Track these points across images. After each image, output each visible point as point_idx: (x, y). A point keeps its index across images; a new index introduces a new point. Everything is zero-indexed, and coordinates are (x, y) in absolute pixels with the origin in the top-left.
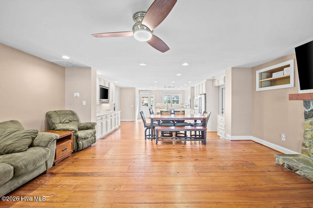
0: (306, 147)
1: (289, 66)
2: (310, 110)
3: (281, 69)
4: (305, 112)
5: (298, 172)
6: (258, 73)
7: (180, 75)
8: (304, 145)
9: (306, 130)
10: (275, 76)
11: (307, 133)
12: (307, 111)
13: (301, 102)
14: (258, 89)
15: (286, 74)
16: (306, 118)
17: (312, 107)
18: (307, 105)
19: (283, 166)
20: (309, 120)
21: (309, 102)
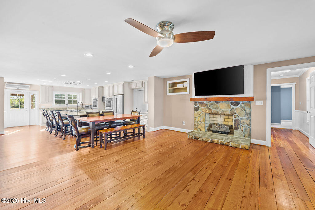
0: (196, 126)
1: (187, 82)
2: (197, 106)
3: (182, 83)
4: (195, 108)
5: (199, 139)
6: (168, 82)
7: (110, 74)
8: (195, 125)
9: (196, 117)
10: (179, 86)
11: (196, 118)
12: (196, 107)
13: (193, 102)
14: (168, 94)
15: (185, 86)
16: (195, 111)
17: (198, 105)
18: (196, 104)
19: (192, 138)
20: (197, 112)
21: (197, 102)
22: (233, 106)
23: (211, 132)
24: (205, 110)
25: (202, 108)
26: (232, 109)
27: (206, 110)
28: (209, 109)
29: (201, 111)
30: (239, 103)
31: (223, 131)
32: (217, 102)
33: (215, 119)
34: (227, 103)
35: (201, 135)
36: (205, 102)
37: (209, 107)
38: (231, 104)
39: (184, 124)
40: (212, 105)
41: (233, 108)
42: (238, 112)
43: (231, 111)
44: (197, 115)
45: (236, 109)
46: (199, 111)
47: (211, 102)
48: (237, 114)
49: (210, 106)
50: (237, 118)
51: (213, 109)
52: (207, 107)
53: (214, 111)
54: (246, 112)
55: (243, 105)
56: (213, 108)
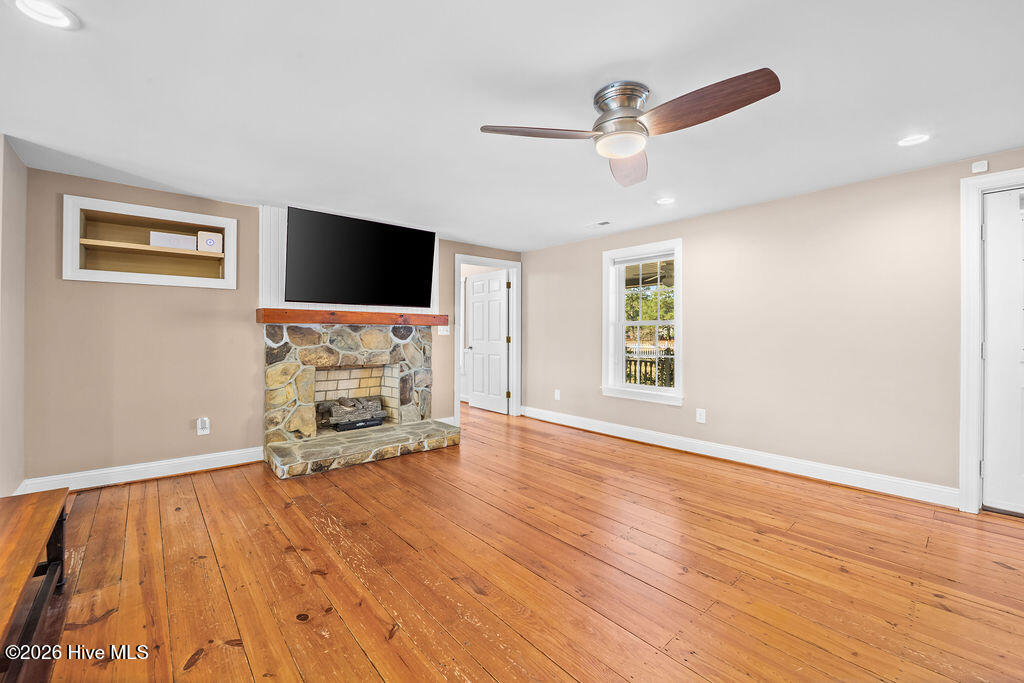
0: (277, 423)
2: (282, 343)
4: (270, 350)
6: (75, 204)
9: (274, 387)
11: (273, 394)
12: (274, 346)
13: (262, 328)
14: (72, 271)
15: (207, 250)
16: (269, 364)
17: (286, 338)
18: (273, 334)
19: (302, 474)
20: (279, 366)
21: (281, 328)
22: (397, 340)
23: (333, 434)
24: (313, 356)
25: (297, 350)
26: (394, 350)
27: (321, 357)
28: (330, 351)
29: (299, 362)
30: (410, 331)
31: (368, 417)
32: (355, 328)
33: (331, 385)
34: (381, 331)
35: (339, 448)
36: (317, 327)
37: (328, 344)
38: (391, 334)
39: (207, 432)
40: (340, 338)
41: (397, 346)
42: (409, 355)
43: (394, 353)
44: (283, 379)
45: (405, 346)
46: (290, 362)
47: (337, 326)
48: (407, 362)
49: (332, 342)
50: (406, 372)
51: (342, 352)
52: (322, 344)
53: (344, 356)
54: (424, 353)
55: (419, 335)
56: (342, 348)
